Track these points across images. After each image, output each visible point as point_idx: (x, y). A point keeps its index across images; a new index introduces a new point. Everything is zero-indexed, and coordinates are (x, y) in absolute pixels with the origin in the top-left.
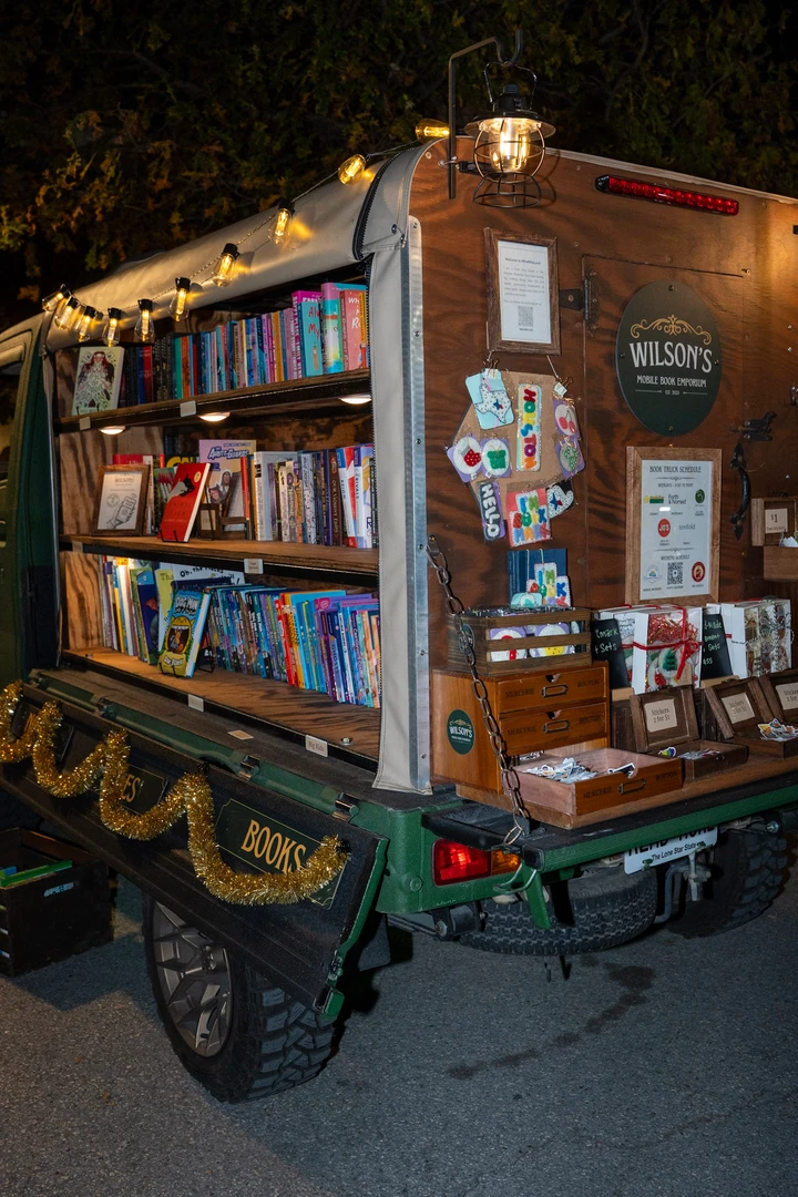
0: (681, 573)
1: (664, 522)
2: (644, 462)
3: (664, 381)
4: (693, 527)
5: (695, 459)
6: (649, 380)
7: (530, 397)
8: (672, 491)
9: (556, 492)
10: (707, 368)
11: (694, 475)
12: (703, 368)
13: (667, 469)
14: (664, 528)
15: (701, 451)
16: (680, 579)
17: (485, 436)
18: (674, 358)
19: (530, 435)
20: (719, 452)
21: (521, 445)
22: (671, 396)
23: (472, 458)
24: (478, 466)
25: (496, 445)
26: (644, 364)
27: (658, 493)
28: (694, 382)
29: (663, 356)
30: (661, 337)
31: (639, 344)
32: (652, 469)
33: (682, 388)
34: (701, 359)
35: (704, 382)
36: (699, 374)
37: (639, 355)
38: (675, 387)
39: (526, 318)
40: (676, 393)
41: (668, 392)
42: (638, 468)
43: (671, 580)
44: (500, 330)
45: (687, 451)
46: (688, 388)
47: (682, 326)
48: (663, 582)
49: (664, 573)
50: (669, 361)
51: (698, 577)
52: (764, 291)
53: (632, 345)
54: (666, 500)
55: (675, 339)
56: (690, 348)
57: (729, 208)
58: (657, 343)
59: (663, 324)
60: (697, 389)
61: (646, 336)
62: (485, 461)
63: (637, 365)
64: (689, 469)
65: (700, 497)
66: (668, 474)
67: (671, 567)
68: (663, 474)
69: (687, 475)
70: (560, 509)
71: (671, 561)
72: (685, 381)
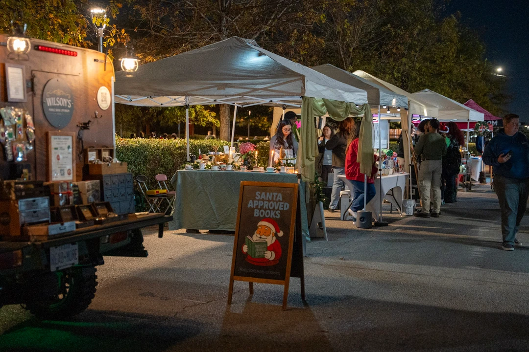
0: (64, 172)
1: (58, 155)
2: (53, 136)
3: (57, 110)
4: (66, 158)
5: (67, 136)
6: (52, 110)
7: (20, 115)
8: (60, 146)
9: (27, 145)
10: (69, 106)
11: (67, 140)
14: (58, 158)
15: (69, 133)
16: (64, 174)
18: (60, 103)
19: (20, 127)
20: (75, 133)
21: (17, 130)
23: (3, 135)
24: (6, 137)
25: (10, 130)
26: (51, 105)
27: (57, 146)
28: (66, 111)
29: (56, 102)
30: (55, 96)
32: (55, 139)
33: (62, 113)
34: (68, 104)
35: (69, 111)
36: (67, 108)
37: (50, 102)
38: (60, 112)
39: (17, 89)
40: (60, 114)
41: (58, 114)
42: (51, 137)
43: (61, 175)
44: (9, 94)
46: (64, 112)
47: (62, 93)
48: (59, 175)
49: (59, 172)
50: (58, 104)
51: (69, 174)
52: (86, 80)
54: (59, 149)
55: (60, 97)
56: (64, 100)
57: (74, 54)
58: (54, 98)
59: (56, 92)
60: (66, 113)
61: (51, 96)
62: (7, 135)
63: (48, 105)
64: (65, 139)
65: (69, 147)
67: (61, 170)
68: (58, 140)
69: (64, 140)
70: (29, 151)
71: (61, 168)
72: (63, 110)
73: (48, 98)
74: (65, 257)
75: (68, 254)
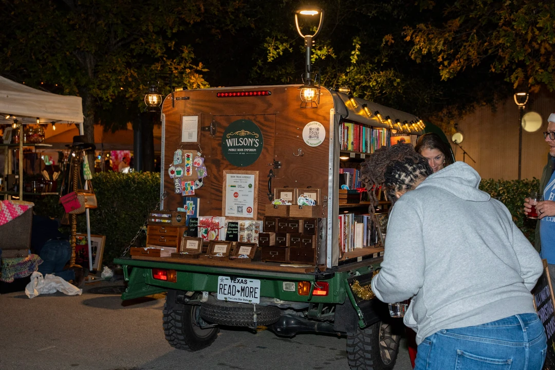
0: (242, 210)
1: (236, 193)
2: (227, 175)
3: (238, 150)
4: (247, 195)
5: (247, 174)
6: (233, 150)
7: (188, 156)
8: (240, 184)
9: (198, 182)
10: (256, 145)
11: (247, 179)
12: (255, 145)
13: (237, 177)
14: (236, 195)
15: (249, 172)
16: (242, 211)
17: (177, 166)
18: (244, 143)
19: (188, 166)
20: (257, 172)
21: (186, 169)
22: (242, 154)
23: (172, 172)
24: (174, 175)
25: (179, 169)
26: (231, 145)
27: (234, 184)
28: (251, 150)
29: (239, 142)
30: (238, 137)
31: (230, 140)
32: (231, 177)
33: (246, 152)
34: (254, 143)
35: (255, 150)
36: (253, 147)
37: (229, 143)
38: (243, 152)
39: (190, 135)
40: (244, 153)
41: (240, 153)
42: (226, 176)
43: (238, 211)
44: (181, 139)
45: (243, 171)
46: (249, 152)
47: (247, 133)
48: (235, 211)
49: (235, 208)
50: (241, 143)
51: (249, 212)
53: (227, 140)
54: (237, 186)
55: (243, 137)
56: (250, 139)
58: (236, 139)
59: (239, 133)
60: (253, 152)
61: (232, 137)
62: (176, 173)
63: (229, 146)
65: (250, 186)
66: (237, 179)
67: (238, 207)
68: (236, 178)
69: (245, 179)
70: (199, 187)
71: (238, 205)
72: (247, 150)
73: (228, 139)
74: (238, 291)
75: (243, 290)
